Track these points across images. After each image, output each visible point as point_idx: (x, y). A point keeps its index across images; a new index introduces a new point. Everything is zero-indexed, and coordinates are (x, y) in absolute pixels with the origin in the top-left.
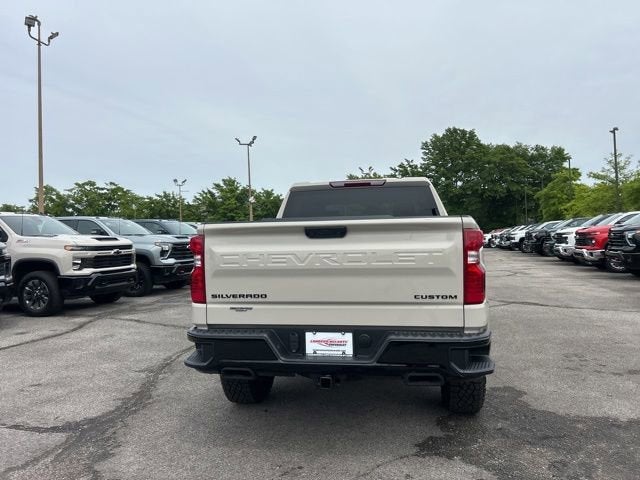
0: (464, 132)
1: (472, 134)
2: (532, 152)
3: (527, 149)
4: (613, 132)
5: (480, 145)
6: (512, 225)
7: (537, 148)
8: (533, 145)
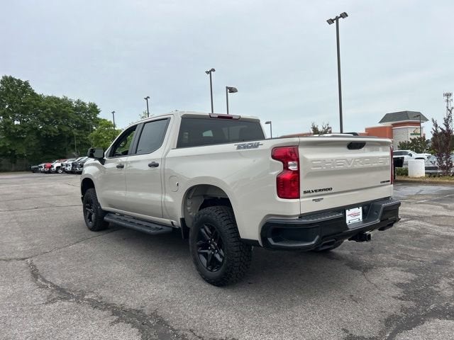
0: (19, 81)
1: (26, 83)
2: (74, 105)
3: (72, 102)
4: (146, 99)
5: (33, 94)
6: (65, 158)
7: (78, 102)
8: (76, 100)
